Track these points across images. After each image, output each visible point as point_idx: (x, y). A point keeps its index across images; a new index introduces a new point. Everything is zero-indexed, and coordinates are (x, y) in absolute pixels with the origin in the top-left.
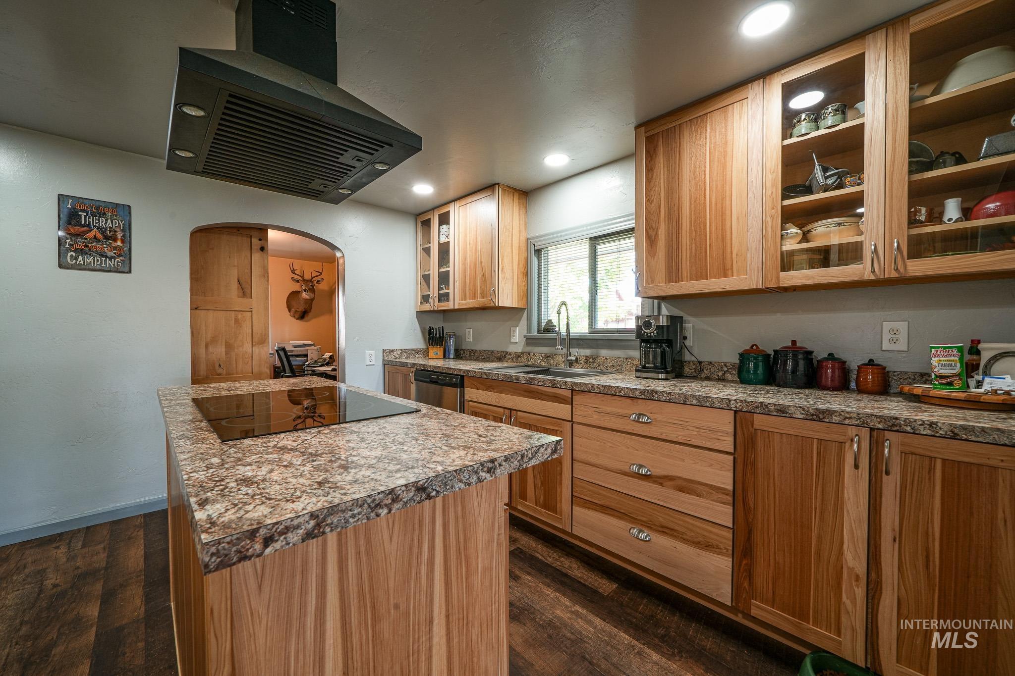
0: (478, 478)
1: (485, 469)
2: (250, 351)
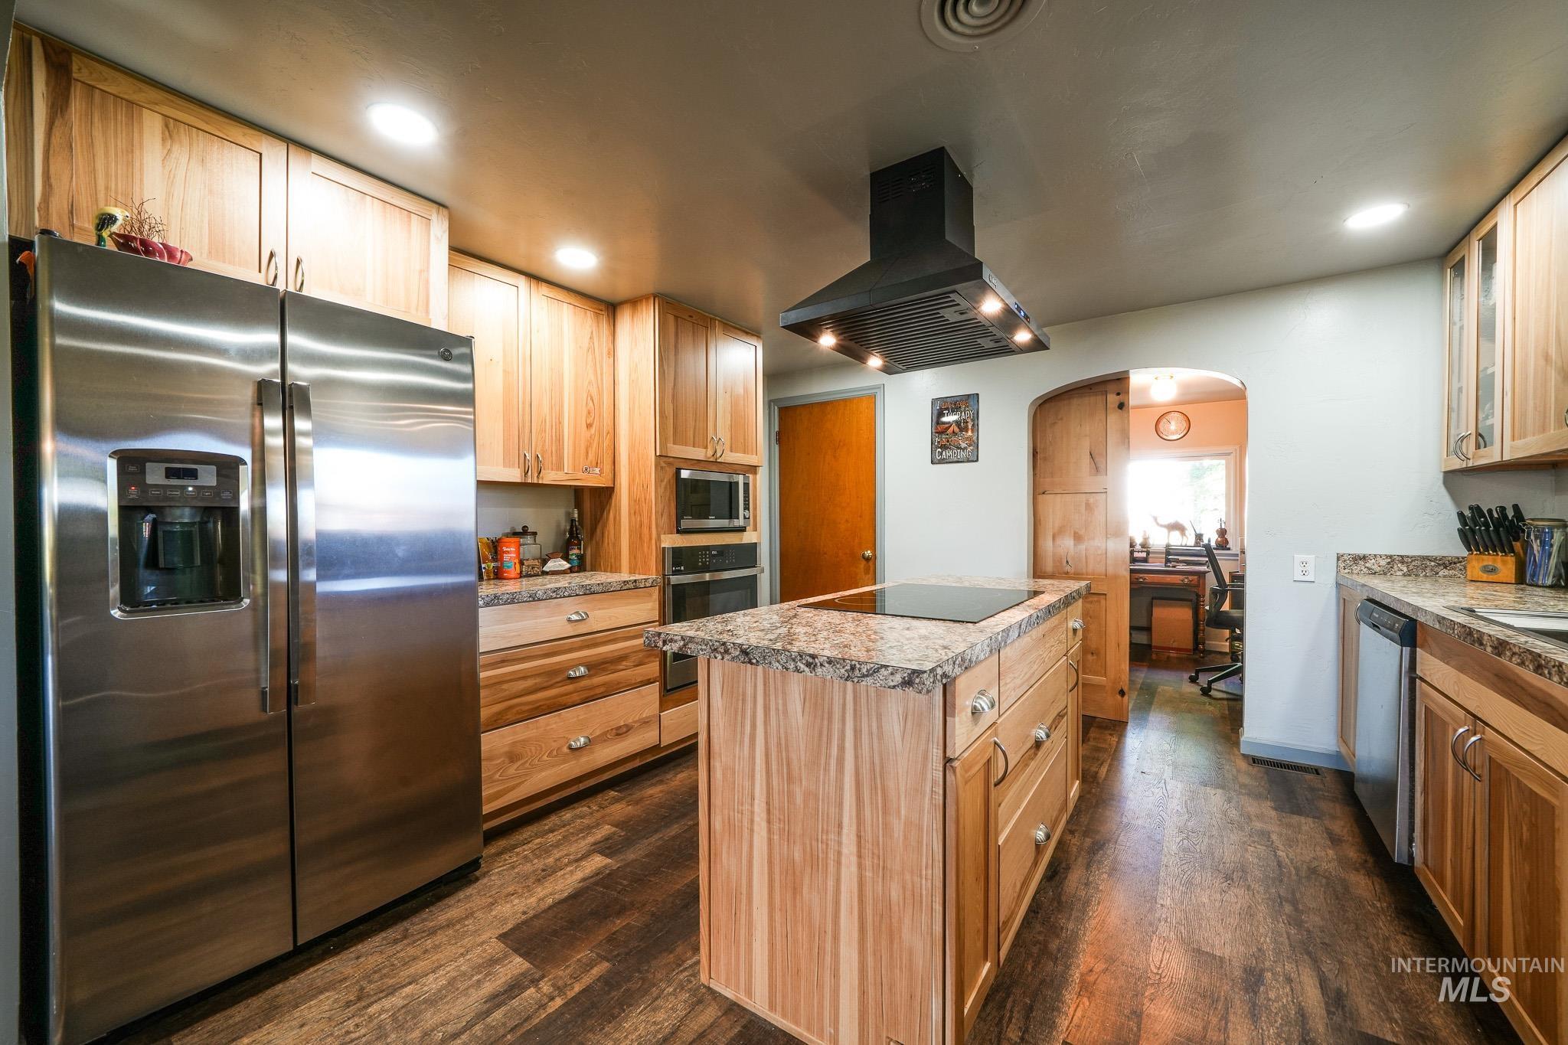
2: (1104, 545)
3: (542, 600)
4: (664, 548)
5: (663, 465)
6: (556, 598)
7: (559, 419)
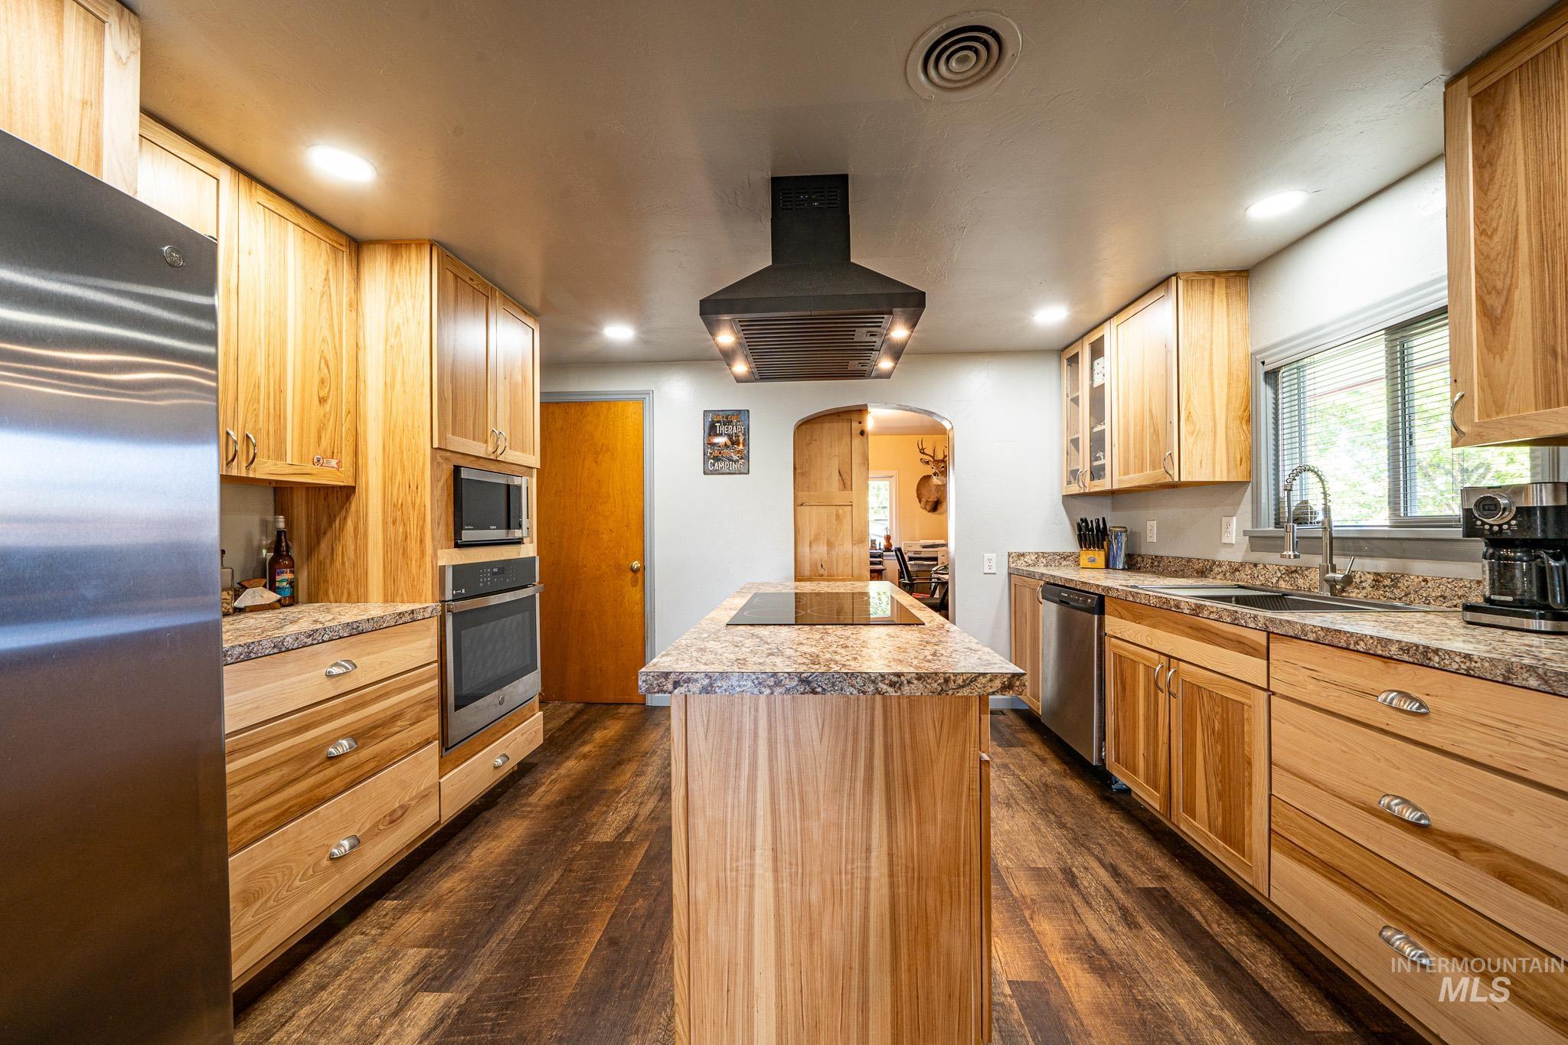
0: (877, 689)
1: (887, 682)
2: (850, 550)
3: (292, 649)
4: (442, 569)
5: (441, 460)
6: (312, 644)
7: (280, 387)
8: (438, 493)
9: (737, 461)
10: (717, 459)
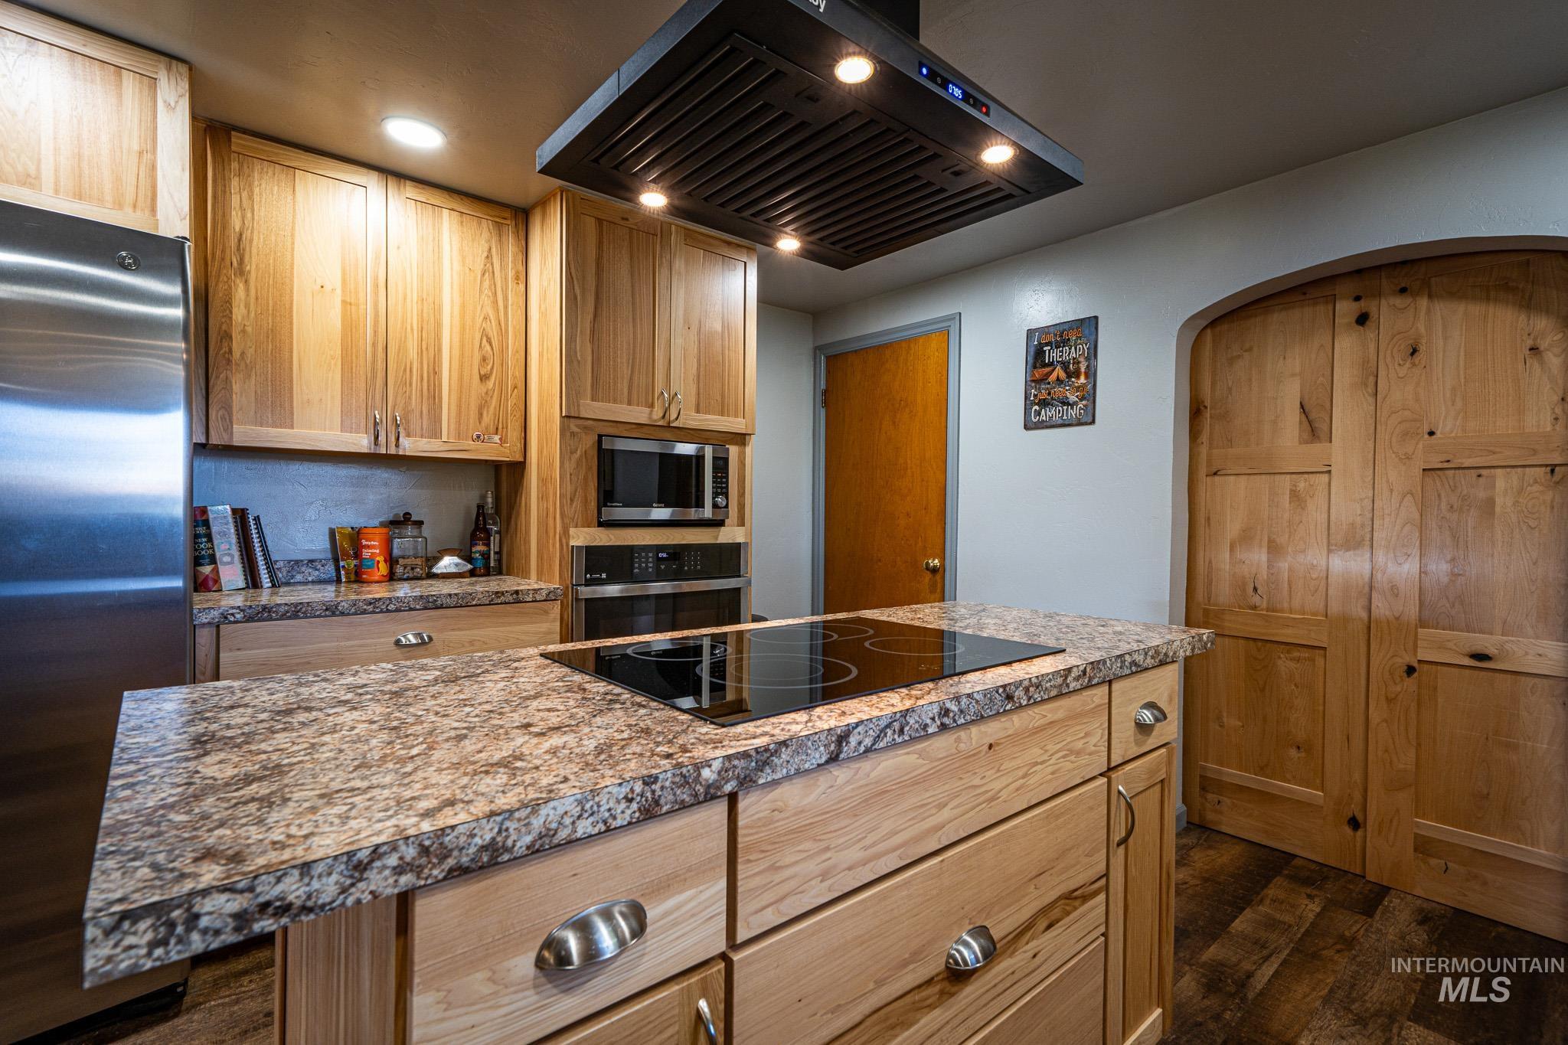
2: (1323, 563)
3: (348, 614)
4: (573, 547)
5: (576, 430)
6: (373, 612)
7: (434, 369)
8: (570, 467)
9: (1076, 403)
10: (1044, 404)
